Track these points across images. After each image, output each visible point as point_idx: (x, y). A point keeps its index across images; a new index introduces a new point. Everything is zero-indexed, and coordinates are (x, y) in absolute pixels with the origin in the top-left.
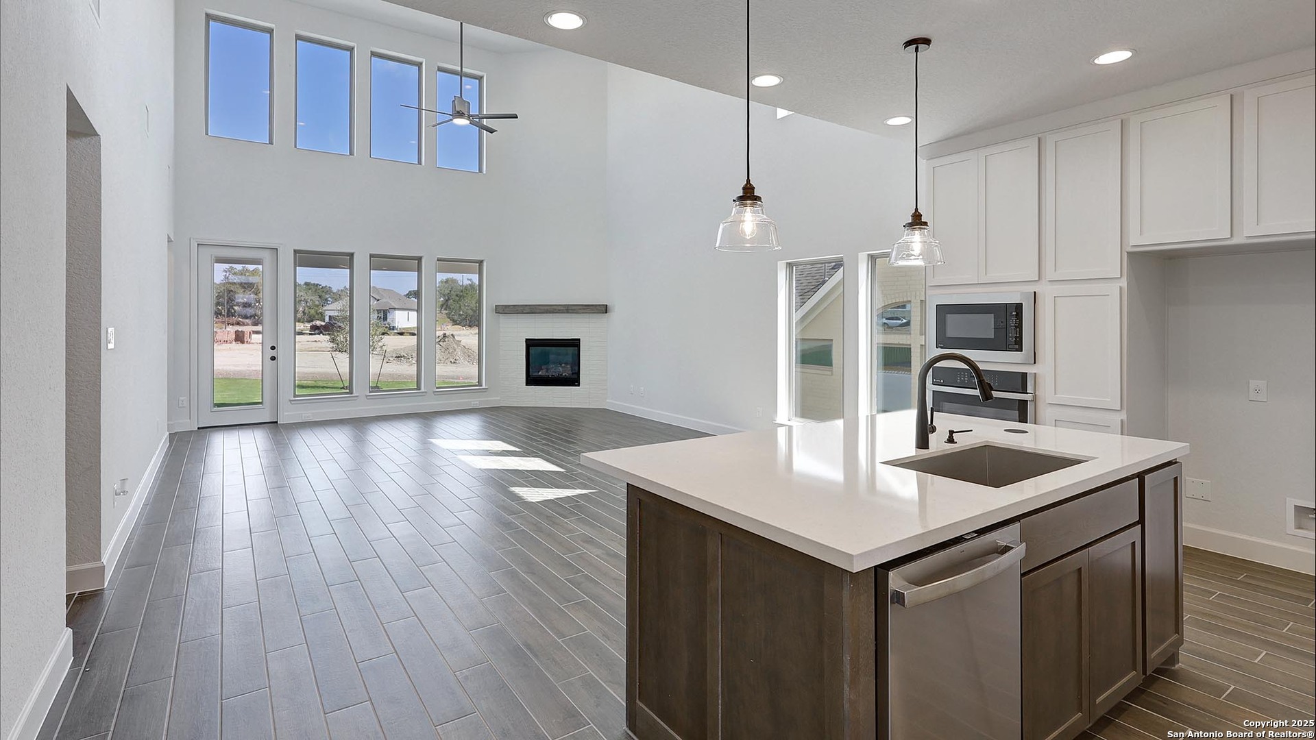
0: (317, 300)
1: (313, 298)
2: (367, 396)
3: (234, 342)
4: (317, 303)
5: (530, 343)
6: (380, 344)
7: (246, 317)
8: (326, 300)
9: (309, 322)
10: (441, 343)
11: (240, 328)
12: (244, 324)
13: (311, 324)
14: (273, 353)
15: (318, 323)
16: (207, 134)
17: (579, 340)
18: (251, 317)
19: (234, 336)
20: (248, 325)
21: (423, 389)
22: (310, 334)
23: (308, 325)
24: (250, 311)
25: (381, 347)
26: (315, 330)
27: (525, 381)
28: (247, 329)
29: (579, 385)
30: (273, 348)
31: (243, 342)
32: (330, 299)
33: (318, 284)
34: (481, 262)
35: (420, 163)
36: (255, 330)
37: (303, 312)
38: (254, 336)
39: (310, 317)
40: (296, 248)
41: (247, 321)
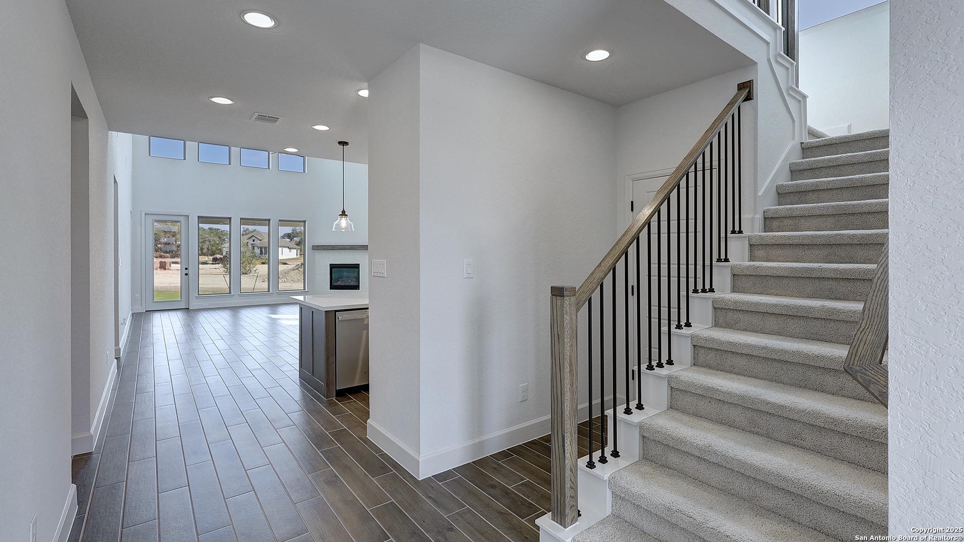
0: (217, 240)
1: (214, 239)
2: (239, 295)
3: (159, 269)
4: (217, 242)
5: (332, 267)
6: (255, 269)
7: (166, 252)
8: (224, 240)
9: (211, 255)
10: (299, 269)
11: (163, 260)
12: (165, 257)
13: (213, 257)
14: (186, 272)
15: (218, 256)
16: (150, 155)
17: (359, 264)
18: (170, 252)
19: (159, 265)
20: (168, 257)
21: (271, 292)
22: (212, 264)
23: (211, 258)
24: (168, 248)
25: (255, 271)
26: (215, 260)
27: (329, 287)
28: (168, 260)
29: (359, 289)
30: (186, 269)
31: (165, 269)
32: (226, 239)
33: (218, 229)
34: (305, 221)
35: (269, 168)
36: (173, 261)
37: (208, 248)
38: (173, 265)
39: (212, 252)
40: (199, 215)
41: (167, 255)
